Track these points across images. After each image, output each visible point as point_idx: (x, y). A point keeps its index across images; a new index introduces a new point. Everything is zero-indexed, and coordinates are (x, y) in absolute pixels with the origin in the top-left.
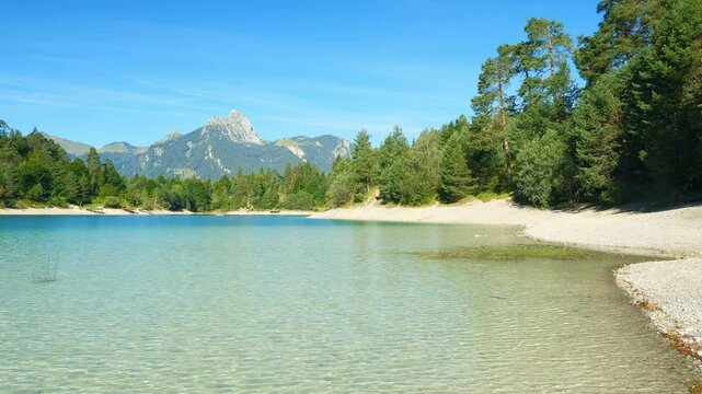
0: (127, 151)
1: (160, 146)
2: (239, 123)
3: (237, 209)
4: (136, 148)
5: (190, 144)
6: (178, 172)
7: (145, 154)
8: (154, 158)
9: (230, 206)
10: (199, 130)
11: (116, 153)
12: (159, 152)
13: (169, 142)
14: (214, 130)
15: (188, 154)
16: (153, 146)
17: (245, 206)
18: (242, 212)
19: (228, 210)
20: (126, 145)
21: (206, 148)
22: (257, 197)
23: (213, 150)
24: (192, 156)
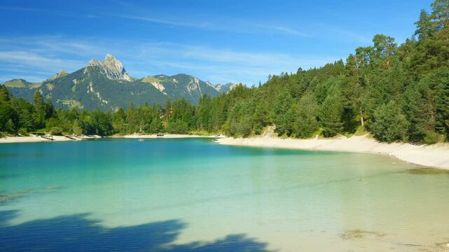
0: (24, 86)
1: (51, 82)
2: (113, 64)
3: (132, 133)
4: (31, 84)
5: (75, 81)
6: (67, 102)
7: (39, 89)
8: (47, 91)
9: (125, 131)
10: (82, 70)
11: (15, 88)
12: (50, 87)
13: (57, 80)
14: (95, 70)
15: (74, 89)
16: (45, 83)
17: (138, 131)
18: (135, 136)
19: (125, 134)
20: (23, 81)
21: (88, 84)
22: (147, 124)
23: (93, 86)
24: (76, 90)
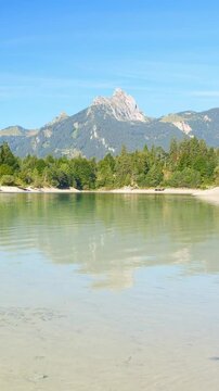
0: (21, 134)
1: (49, 127)
2: (123, 101)
3: (121, 187)
4: (28, 131)
5: (76, 125)
6: (66, 152)
7: (35, 136)
8: (44, 140)
9: (114, 184)
10: (85, 111)
11: (11, 136)
12: (48, 134)
13: (56, 124)
14: (99, 110)
15: (75, 134)
16: (42, 129)
17: (128, 184)
18: (126, 190)
19: (113, 188)
20: (20, 128)
21: (91, 128)
22: (142, 175)
23: (98, 130)
24: (78, 136)
